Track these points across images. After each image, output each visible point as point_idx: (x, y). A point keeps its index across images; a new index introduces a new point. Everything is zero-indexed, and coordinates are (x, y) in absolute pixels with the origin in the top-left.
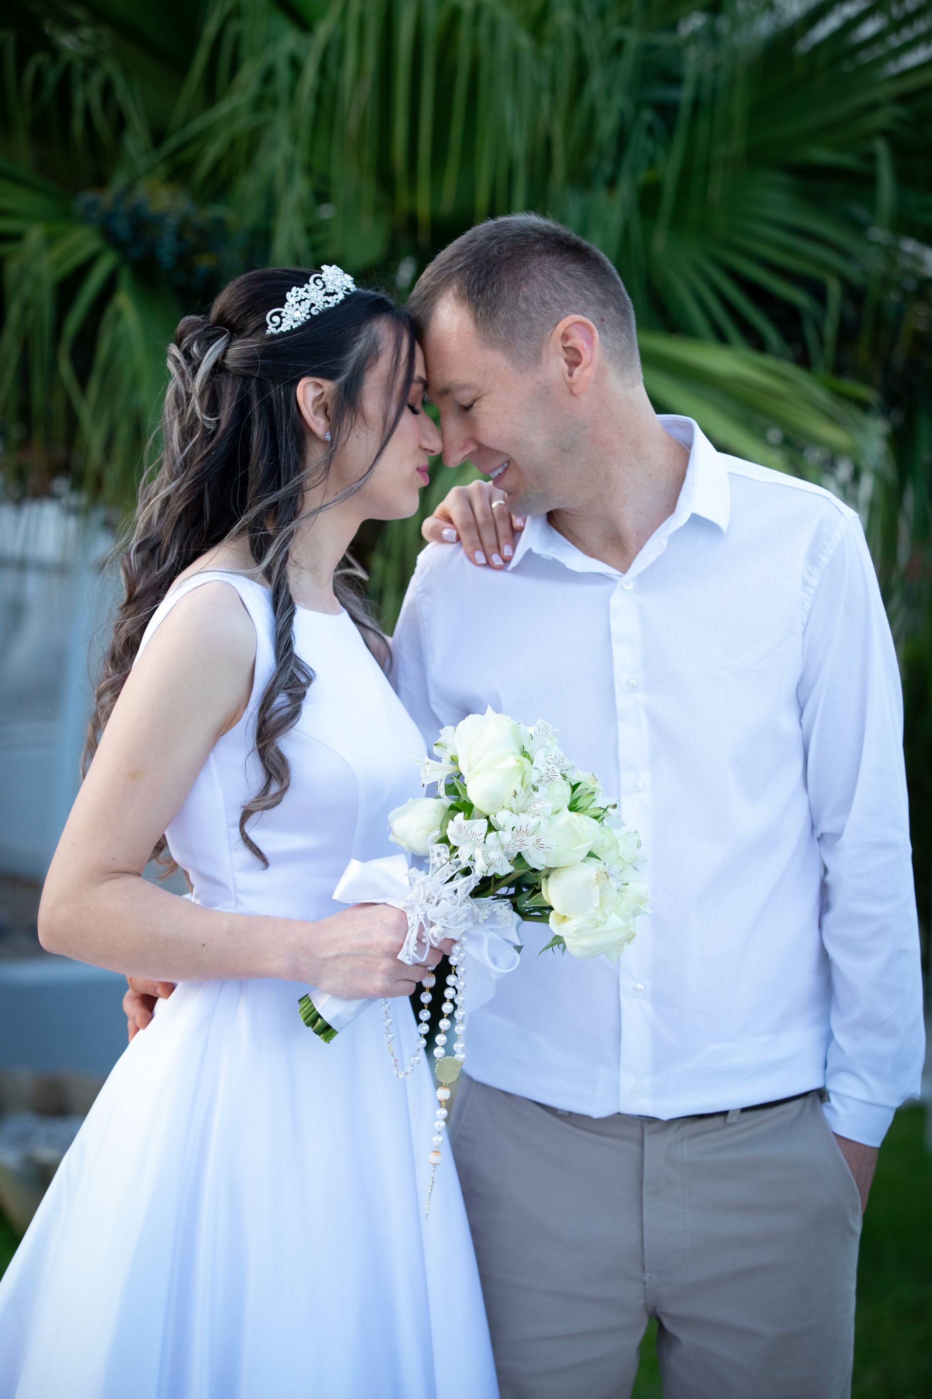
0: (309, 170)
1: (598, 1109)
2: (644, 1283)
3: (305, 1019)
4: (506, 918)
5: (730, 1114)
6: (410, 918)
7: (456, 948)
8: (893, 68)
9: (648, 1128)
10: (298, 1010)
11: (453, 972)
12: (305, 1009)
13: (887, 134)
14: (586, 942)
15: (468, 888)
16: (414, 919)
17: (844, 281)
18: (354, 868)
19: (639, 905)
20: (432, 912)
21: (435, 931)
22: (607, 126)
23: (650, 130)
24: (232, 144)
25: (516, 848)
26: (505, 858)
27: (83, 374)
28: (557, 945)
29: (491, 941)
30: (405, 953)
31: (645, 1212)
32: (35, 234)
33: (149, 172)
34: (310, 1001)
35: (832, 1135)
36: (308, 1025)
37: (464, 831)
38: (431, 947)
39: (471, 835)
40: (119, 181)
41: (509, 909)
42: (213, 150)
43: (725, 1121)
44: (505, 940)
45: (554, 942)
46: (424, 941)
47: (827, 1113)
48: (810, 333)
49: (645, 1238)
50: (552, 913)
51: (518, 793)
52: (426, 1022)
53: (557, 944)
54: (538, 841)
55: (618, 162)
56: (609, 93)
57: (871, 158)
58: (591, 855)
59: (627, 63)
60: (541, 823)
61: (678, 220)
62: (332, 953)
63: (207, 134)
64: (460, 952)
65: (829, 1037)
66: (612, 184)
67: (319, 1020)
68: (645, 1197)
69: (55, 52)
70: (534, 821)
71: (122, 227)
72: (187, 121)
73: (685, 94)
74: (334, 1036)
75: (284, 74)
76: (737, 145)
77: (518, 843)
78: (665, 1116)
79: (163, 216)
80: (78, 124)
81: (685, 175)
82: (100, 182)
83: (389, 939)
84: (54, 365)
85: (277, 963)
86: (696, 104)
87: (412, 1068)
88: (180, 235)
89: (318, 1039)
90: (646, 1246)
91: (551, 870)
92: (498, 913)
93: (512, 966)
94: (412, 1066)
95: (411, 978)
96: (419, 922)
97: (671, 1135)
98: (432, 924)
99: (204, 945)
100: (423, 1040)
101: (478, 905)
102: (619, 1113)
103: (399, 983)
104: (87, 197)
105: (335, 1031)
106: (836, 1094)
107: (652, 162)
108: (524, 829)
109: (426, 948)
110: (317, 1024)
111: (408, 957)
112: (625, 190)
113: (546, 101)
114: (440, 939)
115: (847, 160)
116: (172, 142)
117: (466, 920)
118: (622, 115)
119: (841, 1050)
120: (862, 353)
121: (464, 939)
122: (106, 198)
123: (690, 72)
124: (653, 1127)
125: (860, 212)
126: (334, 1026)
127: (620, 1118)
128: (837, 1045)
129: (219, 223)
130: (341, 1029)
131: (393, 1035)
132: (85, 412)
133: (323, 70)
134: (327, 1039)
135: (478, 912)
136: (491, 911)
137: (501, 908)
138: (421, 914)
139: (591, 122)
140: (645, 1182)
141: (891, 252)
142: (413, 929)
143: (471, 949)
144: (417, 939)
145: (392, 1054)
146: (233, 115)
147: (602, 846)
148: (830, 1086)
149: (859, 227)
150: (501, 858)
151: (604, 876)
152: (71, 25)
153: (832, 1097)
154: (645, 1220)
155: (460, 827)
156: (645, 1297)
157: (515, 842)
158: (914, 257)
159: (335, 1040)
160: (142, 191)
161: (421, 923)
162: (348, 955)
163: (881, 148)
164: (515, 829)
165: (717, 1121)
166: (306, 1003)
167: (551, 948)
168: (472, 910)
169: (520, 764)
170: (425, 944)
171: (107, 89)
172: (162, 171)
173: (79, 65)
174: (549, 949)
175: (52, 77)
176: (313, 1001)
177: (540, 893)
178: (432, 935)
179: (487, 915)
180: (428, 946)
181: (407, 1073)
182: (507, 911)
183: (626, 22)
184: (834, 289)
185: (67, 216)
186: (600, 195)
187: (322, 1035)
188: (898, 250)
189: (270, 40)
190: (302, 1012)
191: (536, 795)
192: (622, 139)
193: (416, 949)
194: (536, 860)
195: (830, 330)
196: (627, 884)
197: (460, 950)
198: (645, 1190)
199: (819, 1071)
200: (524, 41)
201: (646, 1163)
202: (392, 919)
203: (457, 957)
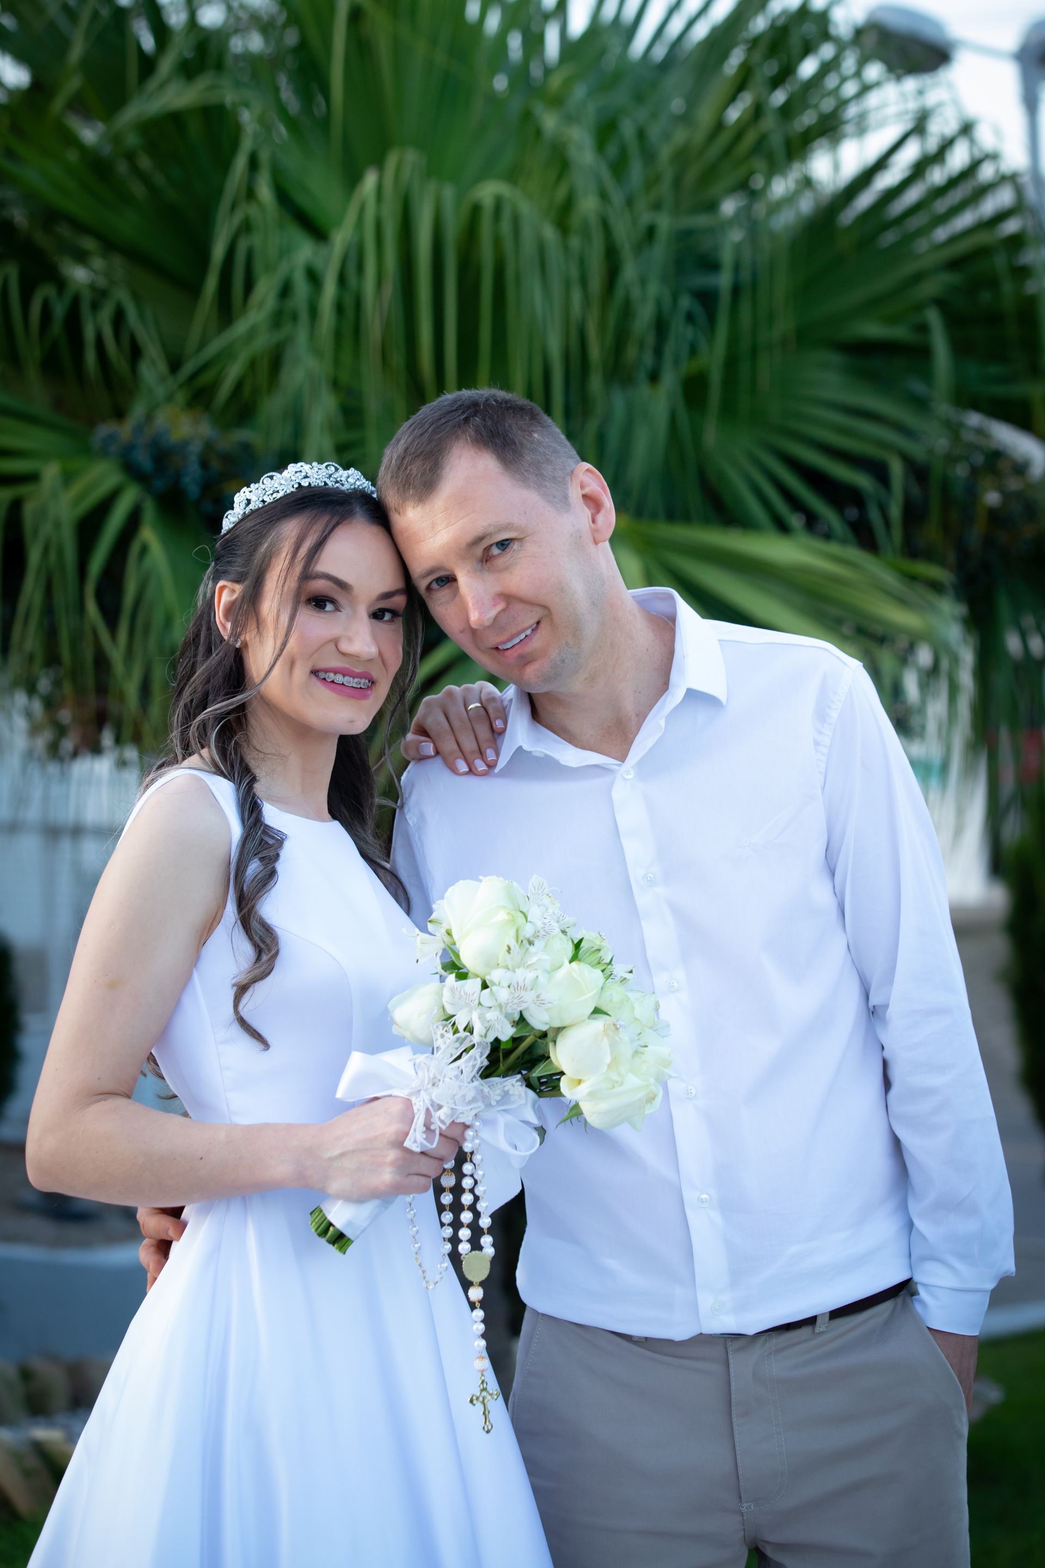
0: (335, 384)
1: (680, 1331)
2: (742, 1515)
3: (317, 1230)
4: (520, 1095)
5: (819, 1321)
6: (415, 1104)
7: (469, 1133)
8: (941, 234)
9: (732, 1346)
10: (310, 1223)
11: (469, 1160)
12: (317, 1220)
13: (940, 303)
14: (604, 1106)
15: (474, 1066)
16: (419, 1106)
17: (908, 460)
18: (357, 1061)
19: (663, 1069)
20: (435, 1093)
21: (441, 1114)
22: (644, 315)
23: (690, 318)
24: (253, 364)
25: (515, 1006)
26: (505, 1020)
27: (111, 615)
28: (576, 1117)
29: (507, 1126)
30: (412, 1140)
31: (736, 1436)
32: (51, 472)
33: (170, 398)
34: (321, 1211)
35: (928, 1332)
36: (320, 1235)
37: (457, 993)
38: (441, 1134)
39: (465, 997)
40: (138, 411)
41: (521, 1085)
42: (234, 371)
43: (814, 1331)
44: (523, 1121)
45: (571, 1114)
46: (433, 1127)
47: (918, 1307)
48: (874, 515)
49: (739, 1465)
50: (563, 1078)
51: (512, 948)
52: (449, 1225)
53: (576, 1115)
54: (538, 996)
55: (658, 352)
56: (643, 282)
57: (923, 328)
58: (597, 1011)
59: (660, 252)
60: (539, 977)
61: (728, 410)
62: (336, 1152)
63: (226, 355)
64: (473, 1138)
65: (910, 1225)
66: (654, 377)
67: (331, 1229)
68: (734, 1420)
69: (61, 283)
70: (531, 975)
71: (144, 459)
72: (203, 344)
73: (724, 280)
74: (349, 1246)
75: (301, 287)
76: (784, 325)
77: (516, 1001)
78: (751, 1331)
79: (185, 444)
80: (90, 356)
81: (731, 362)
82: (120, 414)
83: (393, 1129)
84: (81, 607)
85: (280, 1169)
86: (736, 290)
87: (440, 1276)
88: (204, 464)
89: (332, 1249)
90: (740, 1473)
91: (560, 1030)
92: (511, 1092)
93: (533, 1148)
94: (441, 1274)
95: (424, 1171)
96: (425, 1108)
97: (758, 1350)
98: (440, 1107)
99: (201, 1158)
100: (447, 1245)
101: (489, 1086)
102: (701, 1334)
103: (411, 1177)
104: (104, 430)
105: (349, 1239)
106: (925, 1285)
107: (693, 351)
108: (521, 984)
109: (435, 1135)
110: (330, 1233)
111: (415, 1145)
112: (669, 380)
113: (576, 296)
114: (448, 1122)
115: (900, 333)
116: (188, 368)
117: (474, 1100)
118: (659, 304)
119: (923, 1237)
120: (931, 533)
121: (477, 1124)
122: (125, 430)
123: (727, 257)
124: (737, 1344)
125: (918, 387)
126: (348, 1233)
127: (702, 1340)
128: (919, 1232)
129: (246, 447)
130: (357, 1237)
131: (419, 1244)
132: (116, 654)
133: (342, 280)
134: (343, 1249)
135: (489, 1092)
136: (503, 1091)
137: (513, 1085)
138: (427, 1098)
139: (627, 311)
140: (733, 1404)
141: (954, 429)
142: (419, 1115)
143: (485, 1134)
144: (424, 1125)
145: (420, 1265)
146: (251, 335)
147: (611, 1001)
148: (917, 1278)
149: (921, 404)
150: (499, 1019)
151: (613, 1028)
152: (81, 257)
153: (921, 1290)
154: (737, 1444)
155: (452, 990)
156: (744, 1530)
157: (512, 1000)
158: (980, 432)
159: (350, 1250)
160: (162, 419)
161: (428, 1110)
162: (354, 1151)
163: (933, 317)
164: (511, 987)
165: (805, 1331)
166: (317, 1214)
167: (569, 1120)
168: (482, 1090)
169: (511, 917)
170: (434, 1131)
171: (119, 318)
172: (181, 397)
173: (87, 297)
174: (566, 1122)
175: (59, 310)
176: (325, 1211)
177: (549, 1060)
178: (439, 1118)
179: (500, 1095)
180: (437, 1132)
181: (437, 1282)
182: (520, 1088)
183: (657, 206)
184: (897, 469)
185: (86, 451)
186: (643, 390)
187: (336, 1245)
188: (961, 425)
189: (285, 252)
190: (314, 1224)
191: (532, 949)
192: (661, 327)
193: (424, 1136)
194: (539, 1021)
195: (895, 511)
196: (646, 1046)
197: (474, 1135)
198: (734, 1412)
199: (905, 1261)
200: (550, 233)
201: (733, 1384)
202: (396, 1108)
203: (471, 1143)
